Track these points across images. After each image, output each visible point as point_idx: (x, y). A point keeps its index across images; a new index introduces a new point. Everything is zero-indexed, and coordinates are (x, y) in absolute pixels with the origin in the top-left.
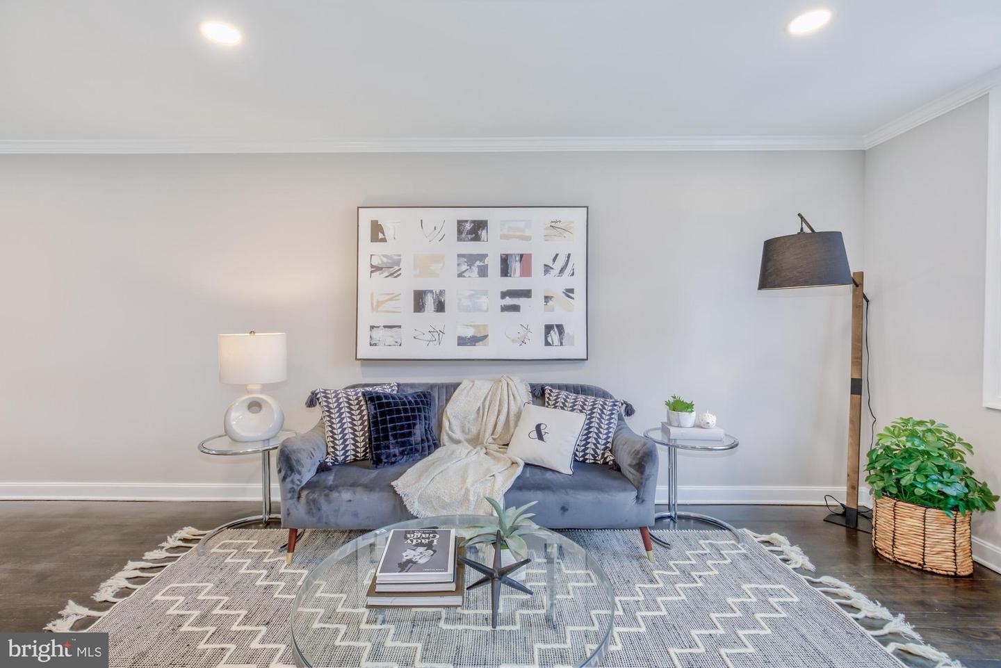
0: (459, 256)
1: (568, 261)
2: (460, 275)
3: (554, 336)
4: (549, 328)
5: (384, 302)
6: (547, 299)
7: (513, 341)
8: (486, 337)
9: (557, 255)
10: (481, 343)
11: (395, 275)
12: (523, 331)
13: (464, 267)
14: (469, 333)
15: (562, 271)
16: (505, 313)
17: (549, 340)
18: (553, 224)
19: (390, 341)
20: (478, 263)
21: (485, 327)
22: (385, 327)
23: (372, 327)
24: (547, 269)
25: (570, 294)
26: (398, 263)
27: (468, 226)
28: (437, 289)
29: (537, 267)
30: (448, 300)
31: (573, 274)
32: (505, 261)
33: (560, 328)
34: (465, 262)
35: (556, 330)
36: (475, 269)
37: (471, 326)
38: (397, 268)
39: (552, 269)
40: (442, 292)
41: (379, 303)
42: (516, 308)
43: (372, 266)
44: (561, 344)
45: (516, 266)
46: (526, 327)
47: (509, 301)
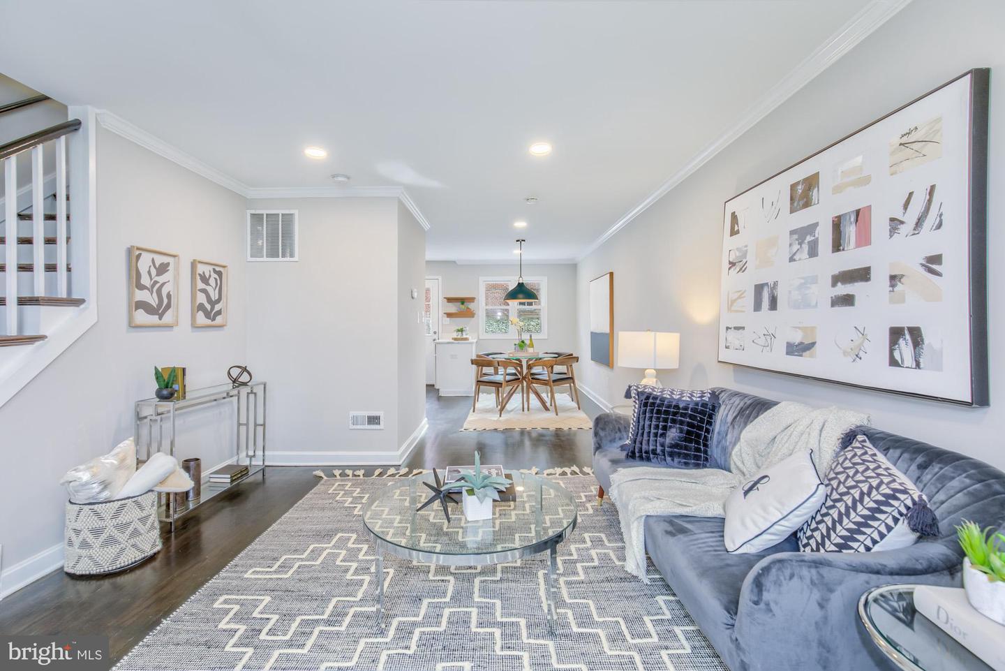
0: (792, 233)
1: (930, 201)
2: (792, 259)
3: (905, 349)
4: (896, 333)
5: (735, 300)
6: (894, 279)
7: (845, 354)
8: (813, 344)
9: (911, 194)
10: (808, 352)
11: (743, 269)
12: (857, 337)
13: (796, 247)
14: (797, 338)
15: (919, 223)
16: (836, 308)
17: (897, 355)
18: (905, 140)
19: (737, 343)
20: (809, 238)
21: (813, 329)
22: (735, 328)
23: (728, 328)
24: (895, 223)
25: (934, 267)
26: (745, 255)
27: (800, 189)
28: (771, 282)
29: (879, 225)
30: (781, 294)
31: (939, 226)
32: (837, 225)
33: (916, 335)
34: (796, 240)
35: (908, 337)
36: (806, 247)
37: (799, 328)
38: (744, 261)
39: (902, 223)
40: (776, 284)
41: (733, 302)
42: (848, 300)
43: (730, 263)
44: (918, 365)
45: (850, 231)
46: (862, 332)
47: (842, 289)
